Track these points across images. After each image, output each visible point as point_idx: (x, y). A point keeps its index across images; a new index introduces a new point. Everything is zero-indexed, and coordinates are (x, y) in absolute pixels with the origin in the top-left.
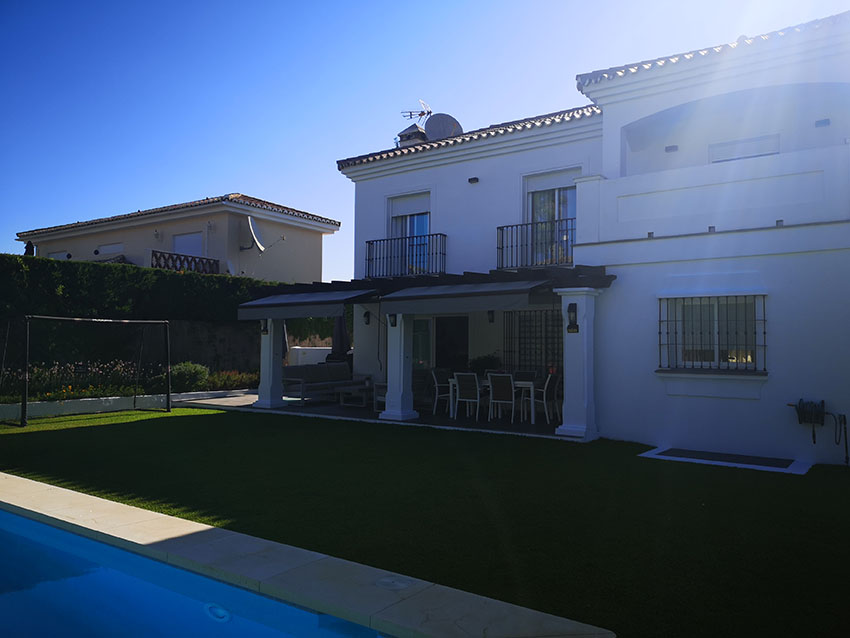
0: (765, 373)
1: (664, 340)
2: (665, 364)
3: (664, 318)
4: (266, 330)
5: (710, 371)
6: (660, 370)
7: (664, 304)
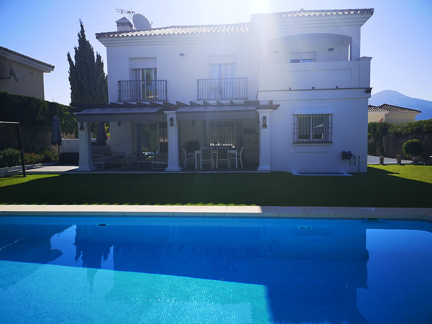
0: (331, 142)
1: (296, 131)
2: (296, 141)
3: (296, 122)
4: (82, 128)
5: (309, 142)
6: (294, 143)
7: (296, 117)
